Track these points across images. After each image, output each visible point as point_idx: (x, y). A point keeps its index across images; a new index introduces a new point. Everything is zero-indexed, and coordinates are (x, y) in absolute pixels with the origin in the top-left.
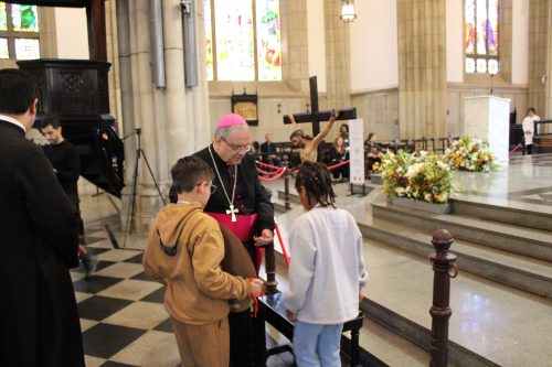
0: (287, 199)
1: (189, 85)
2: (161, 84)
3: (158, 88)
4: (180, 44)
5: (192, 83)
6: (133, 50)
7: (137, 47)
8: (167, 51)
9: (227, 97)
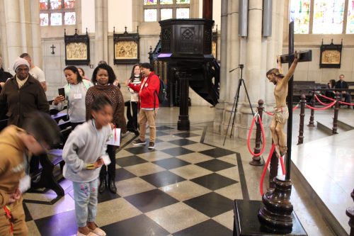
0: (335, 125)
1: (265, 35)
2: (244, 34)
3: (243, 37)
4: (260, 6)
5: (267, 34)
6: (229, 12)
7: (231, 9)
8: (250, 11)
9: (317, 46)
